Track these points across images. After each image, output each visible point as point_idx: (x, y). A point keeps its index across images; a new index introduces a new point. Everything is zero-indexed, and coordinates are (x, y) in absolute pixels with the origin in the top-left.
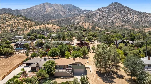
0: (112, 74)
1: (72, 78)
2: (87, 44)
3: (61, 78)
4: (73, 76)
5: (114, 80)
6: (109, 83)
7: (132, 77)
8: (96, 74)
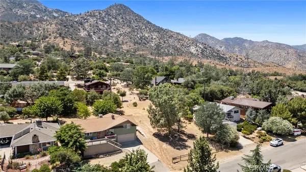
0: (179, 135)
1: (120, 153)
2: (107, 87)
3: (98, 158)
4: (121, 150)
5: (186, 143)
6: (182, 149)
7: (208, 135)
8: (157, 139)
